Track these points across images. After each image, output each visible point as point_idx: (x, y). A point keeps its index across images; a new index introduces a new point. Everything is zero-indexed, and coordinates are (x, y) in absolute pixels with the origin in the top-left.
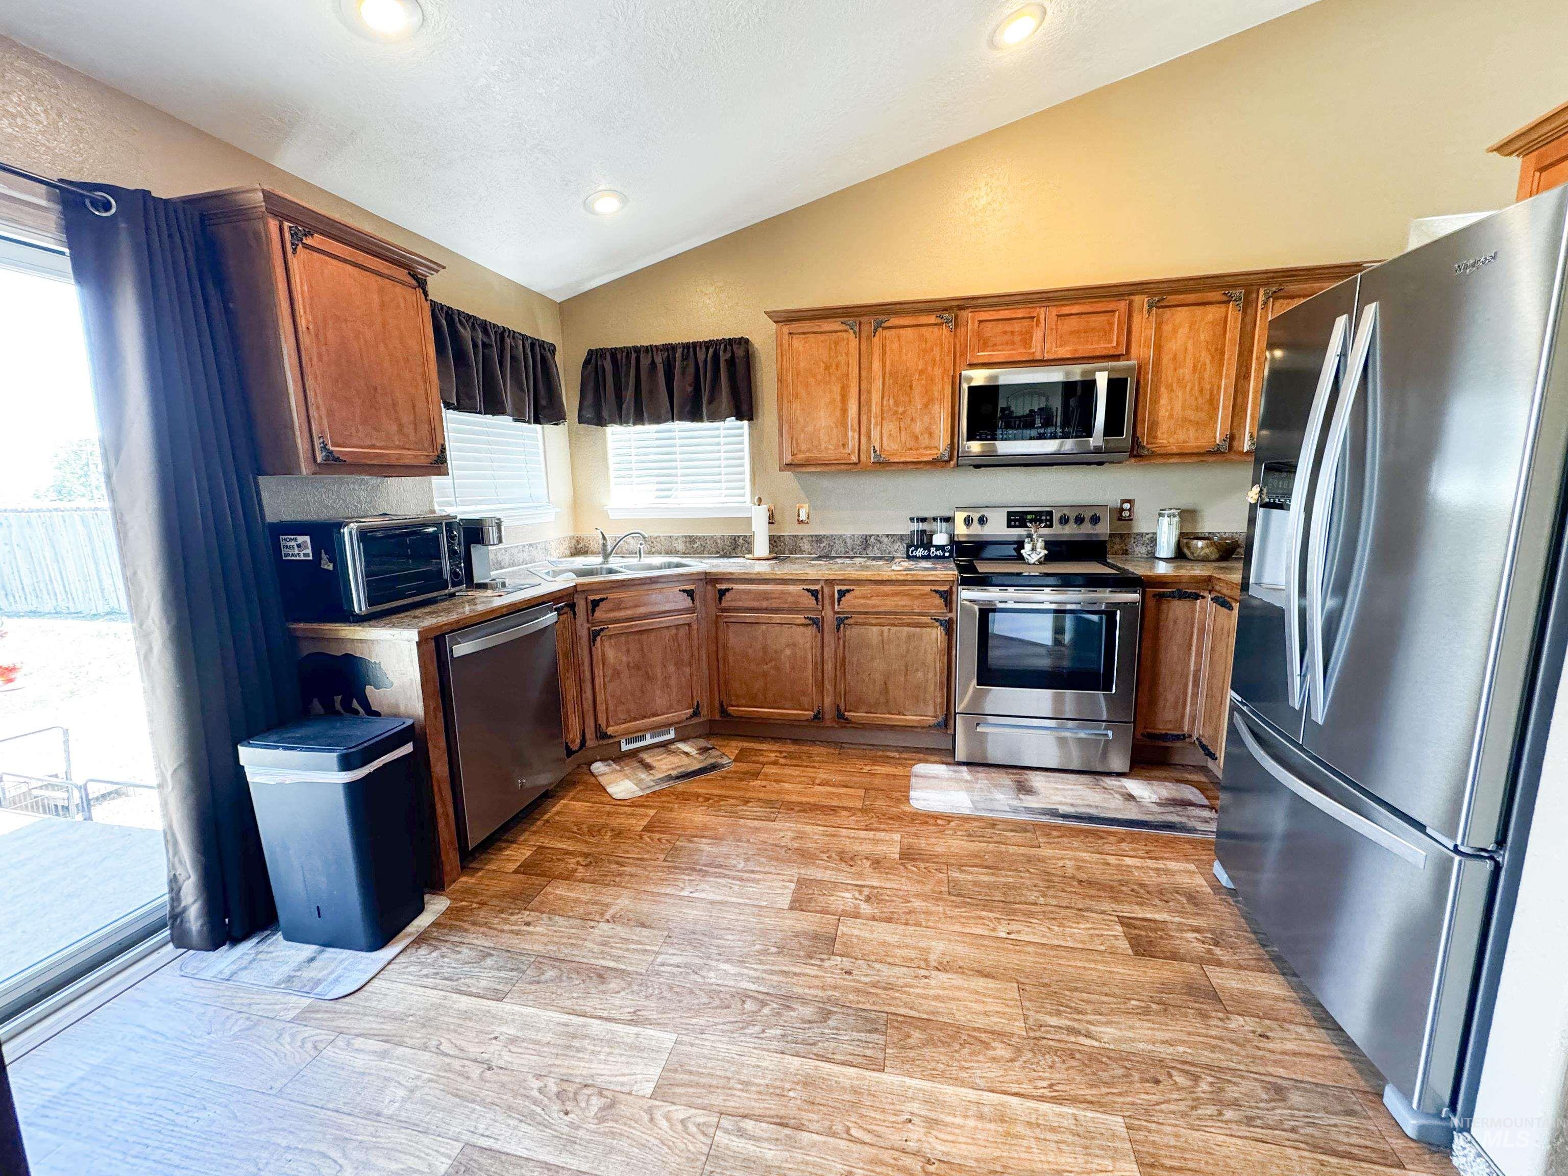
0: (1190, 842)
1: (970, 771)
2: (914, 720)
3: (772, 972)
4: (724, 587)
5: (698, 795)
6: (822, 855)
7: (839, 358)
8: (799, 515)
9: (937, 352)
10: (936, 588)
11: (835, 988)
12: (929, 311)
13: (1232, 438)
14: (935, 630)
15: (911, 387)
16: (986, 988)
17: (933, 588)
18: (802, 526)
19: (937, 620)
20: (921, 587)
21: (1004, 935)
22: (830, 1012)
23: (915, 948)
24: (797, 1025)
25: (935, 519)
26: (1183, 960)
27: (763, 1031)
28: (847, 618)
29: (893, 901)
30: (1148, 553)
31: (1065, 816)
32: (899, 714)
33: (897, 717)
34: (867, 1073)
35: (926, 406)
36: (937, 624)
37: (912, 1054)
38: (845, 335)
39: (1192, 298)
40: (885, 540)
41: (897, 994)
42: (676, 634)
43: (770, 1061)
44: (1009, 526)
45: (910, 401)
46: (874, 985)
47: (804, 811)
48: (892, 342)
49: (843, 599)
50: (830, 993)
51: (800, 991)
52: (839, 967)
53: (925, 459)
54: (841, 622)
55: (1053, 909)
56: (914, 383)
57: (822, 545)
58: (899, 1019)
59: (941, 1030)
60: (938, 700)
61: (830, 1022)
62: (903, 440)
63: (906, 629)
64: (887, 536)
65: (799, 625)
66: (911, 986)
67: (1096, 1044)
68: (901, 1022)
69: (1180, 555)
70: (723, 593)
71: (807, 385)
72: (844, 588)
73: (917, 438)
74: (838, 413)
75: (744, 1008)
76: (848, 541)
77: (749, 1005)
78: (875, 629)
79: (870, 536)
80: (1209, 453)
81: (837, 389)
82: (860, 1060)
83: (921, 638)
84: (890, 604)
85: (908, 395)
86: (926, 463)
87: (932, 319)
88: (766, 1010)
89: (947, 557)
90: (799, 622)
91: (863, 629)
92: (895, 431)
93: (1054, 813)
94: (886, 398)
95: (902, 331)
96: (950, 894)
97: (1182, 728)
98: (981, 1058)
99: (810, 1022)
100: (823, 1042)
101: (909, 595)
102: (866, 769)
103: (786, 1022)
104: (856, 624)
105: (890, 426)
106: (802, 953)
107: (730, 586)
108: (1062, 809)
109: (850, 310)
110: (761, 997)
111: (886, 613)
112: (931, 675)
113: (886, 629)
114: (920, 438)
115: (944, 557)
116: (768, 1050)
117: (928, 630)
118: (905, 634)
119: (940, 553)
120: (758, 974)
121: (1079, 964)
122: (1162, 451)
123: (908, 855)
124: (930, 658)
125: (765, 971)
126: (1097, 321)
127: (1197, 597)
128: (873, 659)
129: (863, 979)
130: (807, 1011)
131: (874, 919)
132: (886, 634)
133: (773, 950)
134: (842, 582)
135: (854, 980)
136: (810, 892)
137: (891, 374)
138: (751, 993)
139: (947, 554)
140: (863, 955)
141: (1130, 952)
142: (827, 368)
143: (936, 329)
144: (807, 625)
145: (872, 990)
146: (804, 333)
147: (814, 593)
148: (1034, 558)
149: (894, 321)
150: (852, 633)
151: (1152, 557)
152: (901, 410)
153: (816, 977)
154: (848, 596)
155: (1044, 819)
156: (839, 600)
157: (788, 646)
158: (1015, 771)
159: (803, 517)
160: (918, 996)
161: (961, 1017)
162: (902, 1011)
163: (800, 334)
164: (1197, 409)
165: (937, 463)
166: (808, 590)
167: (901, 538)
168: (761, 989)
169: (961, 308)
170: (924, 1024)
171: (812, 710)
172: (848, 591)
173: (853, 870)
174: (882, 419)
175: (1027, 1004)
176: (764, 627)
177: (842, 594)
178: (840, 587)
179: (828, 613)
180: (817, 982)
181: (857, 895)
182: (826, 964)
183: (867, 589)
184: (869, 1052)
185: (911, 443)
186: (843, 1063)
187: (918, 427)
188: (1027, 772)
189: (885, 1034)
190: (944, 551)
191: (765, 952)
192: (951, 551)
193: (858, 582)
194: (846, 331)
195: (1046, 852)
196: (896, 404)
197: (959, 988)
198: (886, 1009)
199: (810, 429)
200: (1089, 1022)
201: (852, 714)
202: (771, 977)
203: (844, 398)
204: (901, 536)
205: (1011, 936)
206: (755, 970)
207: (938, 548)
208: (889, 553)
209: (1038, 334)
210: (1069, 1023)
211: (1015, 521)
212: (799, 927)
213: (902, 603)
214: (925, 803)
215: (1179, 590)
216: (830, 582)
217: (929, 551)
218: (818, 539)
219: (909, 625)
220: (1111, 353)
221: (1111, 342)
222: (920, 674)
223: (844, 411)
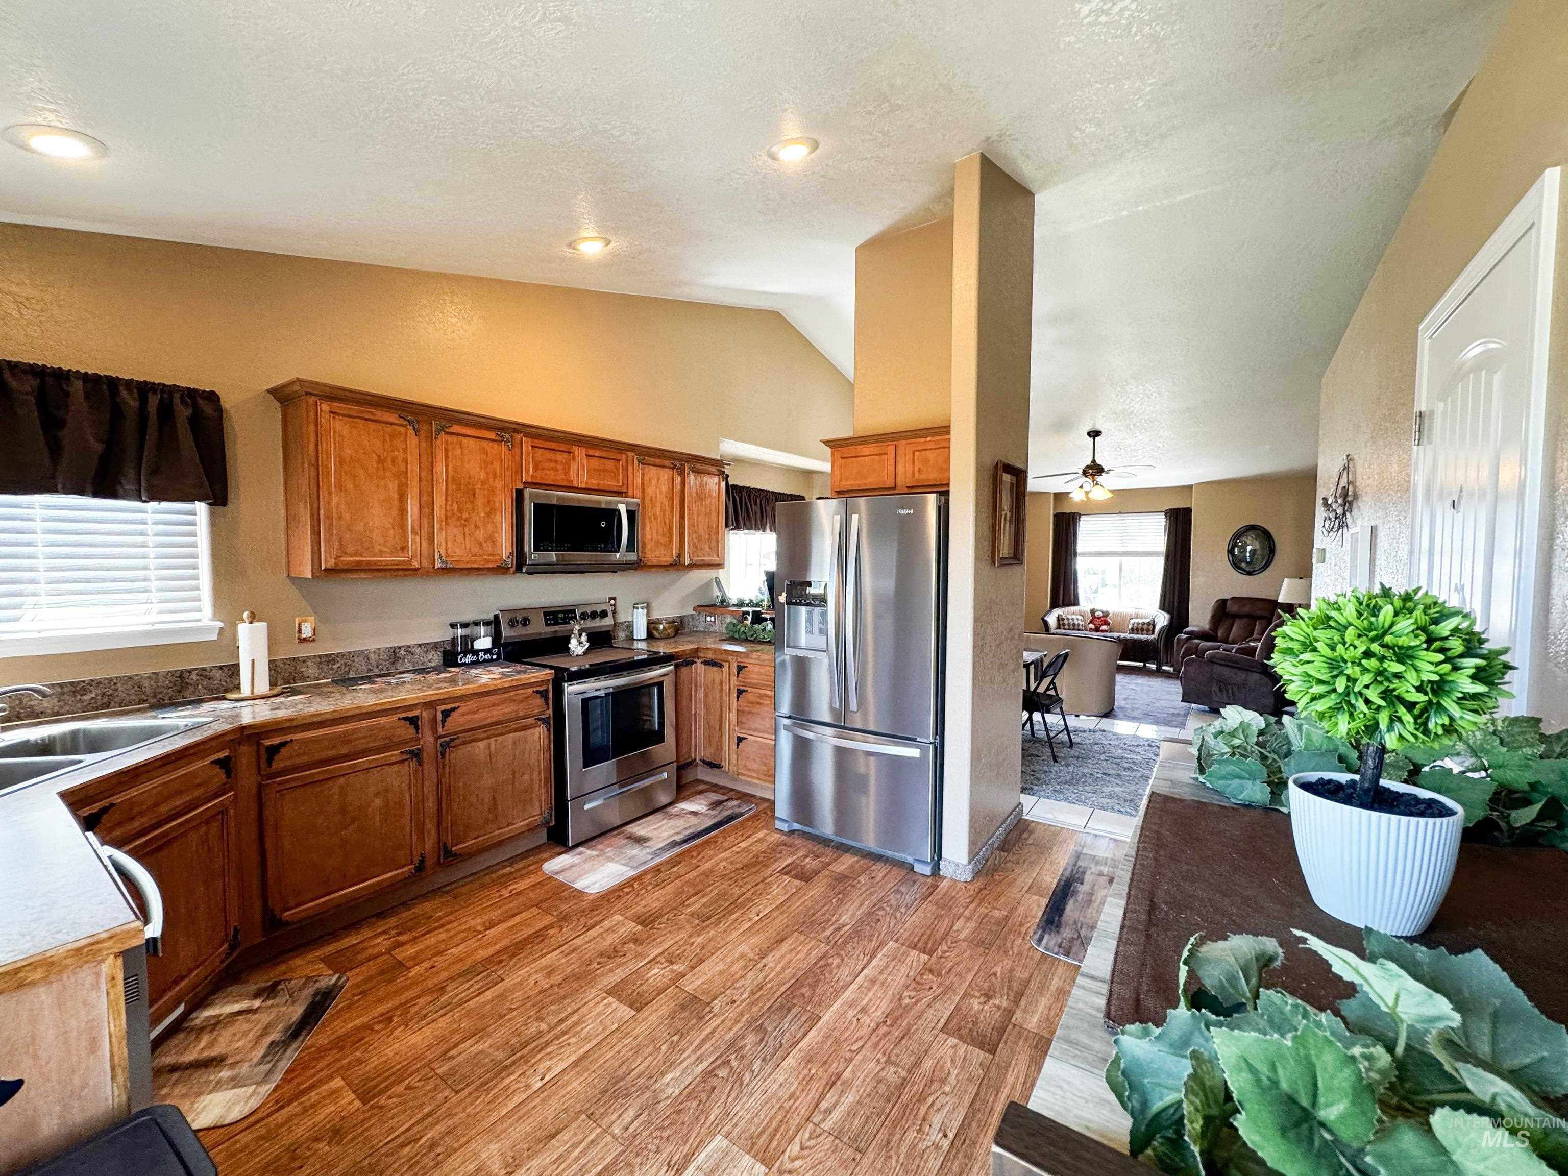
0: (748, 820)
1: (588, 848)
2: (524, 826)
3: (699, 1047)
4: (276, 741)
5: (368, 1027)
6: (591, 967)
7: (396, 453)
8: (300, 631)
9: (497, 466)
10: (538, 689)
11: (741, 1014)
12: (489, 428)
13: (679, 556)
14: (537, 730)
15: (474, 495)
16: (790, 945)
17: (535, 689)
18: (304, 645)
19: (539, 719)
20: (522, 691)
21: (757, 918)
22: (761, 1026)
23: (737, 960)
24: (760, 1048)
25: (476, 624)
26: (820, 872)
27: (753, 1072)
28: (452, 740)
29: (685, 951)
30: (627, 636)
31: (685, 841)
32: (508, 826)
33: (507, 829)
34: (818, 1025)
35: (488, 514)
36: (540, 723)
37: (816, 999)
38: (402, 430)
39: (658, 461)
40: (418, 650)
41: (769, 985)
42: (207, 834)
43: (780, 1076)
44: (547, 625)
45: (473, 508)
46: (753, 993)
47: (514, 955)
48: (454, 448)
49: (448, 720)
50: (744, 1019)
51: (730, 1035)
52: (724, 1004)
53: (490, 566)
54: (446, 746)
55: (752, 890)
56: (477, 492)
57: (335, 667)
58: (788, 993)
59: (807, 978)
60: (543, 797)
61: (769, 1029)
62: (468, 546)
63: (511, 735)
64: (420, 645)
65: (395, 763)
66: (767, 976)
67: (849, 926)
68: (792, 993)
69: (650, 636)
70: (274, 750)
71: (354, 477)
72: (449, 707)
73: (481, 544)
74: (395, 512)
75: (723, 1078)
76: (372, 656)
77: (722, 1073)
78: (481, 744)
79: (400, 648)
80: (671, 565)
81: (393, 486)
82: (807, 1025)
83: (525, 740)
84: (497, 714)
85: (472, 502)
86: (488, 569)
87: (491, 435)
88: (734, 1064)
89: (495, 660)
90: (393, 759)
91: (469, 748)
92: (460, 538)
93: (675, 844)
94: (449, 503)
95: (464, 440)
96: (704, 922)
97: (690, 756)
98: (835, 971)
99: (761, 1041)
100: (782, 1039)
101: (514, 701)
102: (505, 893)
103: (752, 1054)
104: (464, 743)
105: (454, 531)
106: (694, 1021)
107: (288, 738)
108: (678, 838)
109: (411, 406)
110: (719, 1062)
111: (491, 725)
112: (536, 774)
113: (492, 740)
114: (484, 545)
115: (492, 660)
116: (770, 1074)
117: (531, 731)
118: (511, 741)
119: (488, 657)
120: (694, 1057)
121: (799, 904)
122: (650, 564)
123: (647, 920)
124: (534, 759)
125: (694, 1051)
126: (610, 465)
127: (693, 662)
128: (481, 777)
129: (745, 996)
130: (751, 1038)
131: (693, 968)
132: (493, 746)
133: (676, 1038)
134: (443, 701)
135: (742, 1003)
136: (630, 991)
137: (454, 480)
138: (710, 1068)
139: (494, 657)
140: (723, 987)
141: (803, 883)
142: (380, 461)
143: (495, 445)
144: (403, 761)
145: (757, 996)
146: (350, 416)
147: (414, 721)
148: (580, 650)
149: (456, 428)
150: (457, 756)
151: (631, 639)
152: (465, 516)
153: (723, 1021)
154: (454, 715)
155: (678, 850)
156: (444, 722)
157: (377, 795)
158: (616, 832)
159: (307, 632)
160: (777, 976)
161: (805, 965)
162: (783, 989)
163: (344, 415)
164: (664, 535)
165: (501, 570)
166: (405, 719)
167: (436, 646)
168: (711, 1060)
169: (516, 431)
170: (798, 983)
171: (412, 863)
172: (453, 709)
173: (629, 956)
174: (446, 524)
175: (811, 935)
176: (342, 780)
177: (446, 714)
178: (443, 708)
179: (428, 739)
180: (729, 1023)
181: (661, 966)
182: (716, 1010)
183: (472, 705)
184: (804, 1019)
185: (476, 550)
186: (805, 1035)
187: (480, 535)
188: (624, 828)
189: (794, 1005)
190: (492, 654)
191: (673, 1046)
192: (498, 654)
193: (463, 698)
194: (405, 426)
195: (707, 865)
196: (460, 510)
197: (783, 956)
198: (776, 996)
199: (359, 527)
200: (837, 921)
201: (461, 846)
202: (704, 1048)
203: (402, 497)
204: (436, 643)
205: (761, 915)
206: (689, 1057)
207: (486, 651)
208: (423, 664)
209: (574, 467)
210: (832, 928)
211: (550, 620)
212: (665, 1010)
213: (508, 709)
214: (598, 885)
215: (685, 660)
216: (430, 705)
217: (478, 656)
218: (330, 659)
219: (516, 730)
220: (615, 489)
221: (618, 482)
222: (526, 777)
223: (403, 511)
